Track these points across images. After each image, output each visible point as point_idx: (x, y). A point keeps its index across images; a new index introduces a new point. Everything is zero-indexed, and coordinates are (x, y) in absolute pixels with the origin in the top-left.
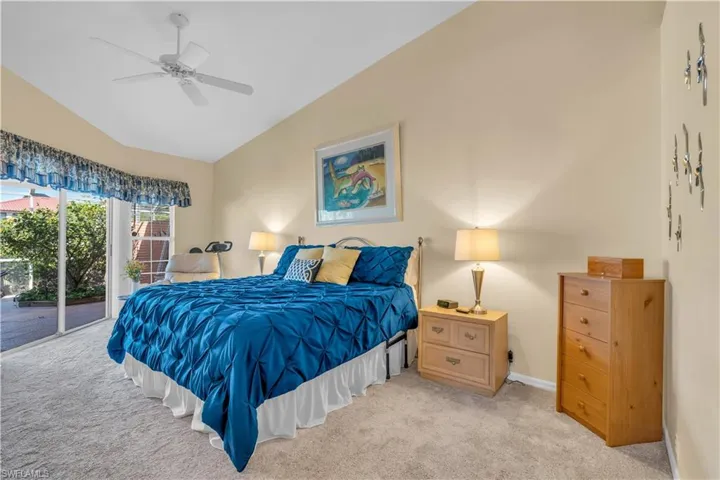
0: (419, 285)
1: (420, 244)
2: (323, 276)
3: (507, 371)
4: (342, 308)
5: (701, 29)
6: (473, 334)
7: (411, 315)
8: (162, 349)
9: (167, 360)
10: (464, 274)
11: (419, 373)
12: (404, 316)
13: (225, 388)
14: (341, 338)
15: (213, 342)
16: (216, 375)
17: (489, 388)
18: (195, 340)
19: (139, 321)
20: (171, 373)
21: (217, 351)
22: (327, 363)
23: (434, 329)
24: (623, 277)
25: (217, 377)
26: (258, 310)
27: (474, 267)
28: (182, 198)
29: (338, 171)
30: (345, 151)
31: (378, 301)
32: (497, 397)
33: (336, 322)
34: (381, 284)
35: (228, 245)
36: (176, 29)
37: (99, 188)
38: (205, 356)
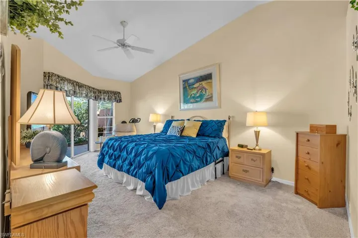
0: (228, 137)
1: (229, 119)
2: (185, 133)
3: (271, 177)
4: (197, 146)
5: (356, 28)
6: (255, 159)
7: (226, 150)
8: (123, 162)
9: (125, 167)
10: (251, 133)
11: (230, 177)
12: (223, 151)
13: (154, 177)
14: (197, 159)
15: (147, 159)
16: (149, 172)
17: (263, 183)
18: (138, 158)
19: (111, 151)
20: (128, 172)
21: (148, 162)
22: (192, 170)
23: (237, 157)
24: (326, 133)
25: (150, 172)
26: (164, 147)
27: (255, 129)
28: (118, 99)
29: (190, 86)
30: (193, 76)
31: (212, 144)
32: (266, 187)
33: (195, 152)
34: (212, 137)
35: (139, 120)
36: (122, 28)
37: (86, 95)
38: (143, 164)
